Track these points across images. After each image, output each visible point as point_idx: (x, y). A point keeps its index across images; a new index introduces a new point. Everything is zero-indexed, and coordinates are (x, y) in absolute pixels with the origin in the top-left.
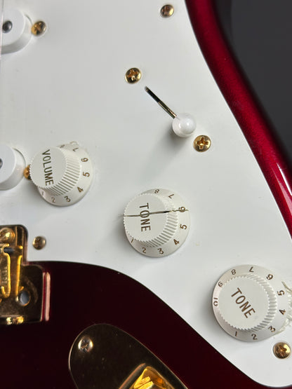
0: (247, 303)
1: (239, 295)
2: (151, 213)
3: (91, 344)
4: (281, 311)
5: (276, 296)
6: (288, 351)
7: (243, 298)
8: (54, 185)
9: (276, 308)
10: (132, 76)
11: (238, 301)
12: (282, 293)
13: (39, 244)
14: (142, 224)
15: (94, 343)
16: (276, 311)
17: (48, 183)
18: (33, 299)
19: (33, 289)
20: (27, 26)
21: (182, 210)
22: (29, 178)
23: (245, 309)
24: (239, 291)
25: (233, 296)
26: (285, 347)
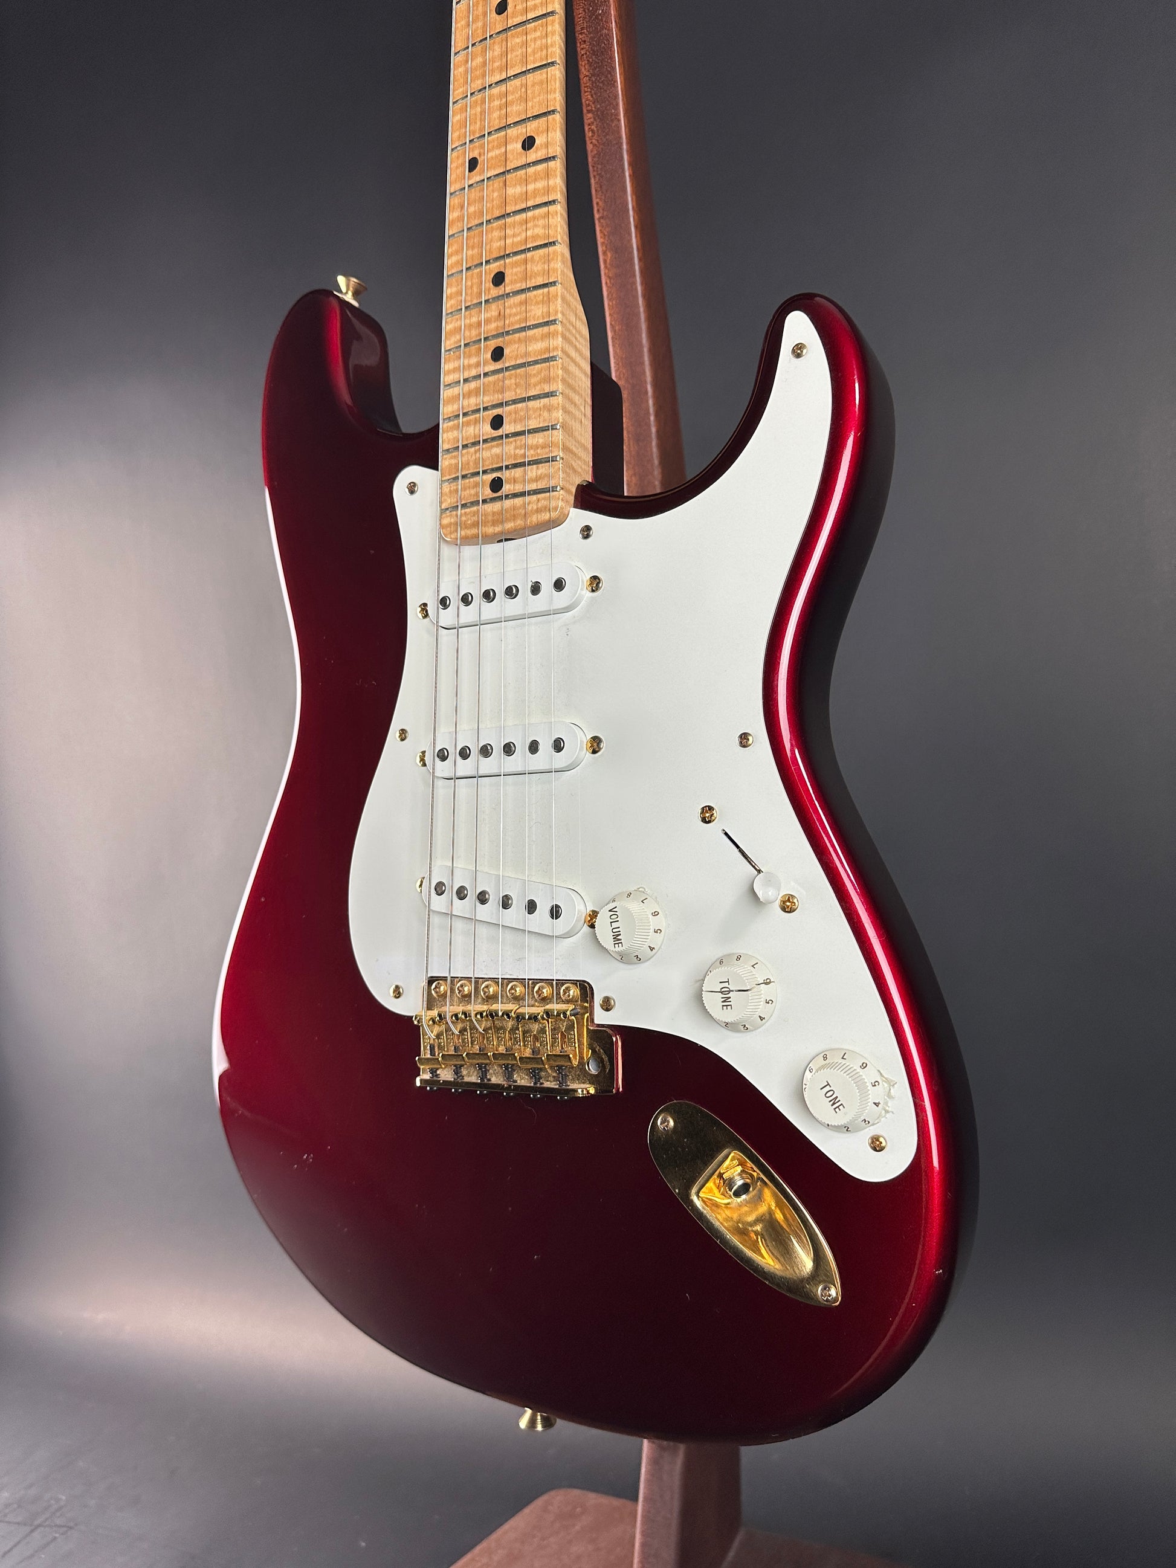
0: (837, 1097)
1: (828, 1088)
2: (732, 991)
3: (672, 1123)
4: (875, 1103)
5: (870, 1087)
6: (884, 1144)
7: (832, 1092)
8: (624, 948)
9: (870, 1100)
10: (707, 815)
11: (827, 1095)
12: (877, 1083)
13: (607, 1005)
14: (723, 1002)
15: (675, 1121)
16: (869, 1104)
17: (616, 945)
18: (604, 1067)
19: (603, 1057)
20: (582, 742)
21: (767, 983)
22: (592, 926)
23: (834, 1104)
24: (828, 1084)
25: (822, 1089)
26: (881, 1140)
